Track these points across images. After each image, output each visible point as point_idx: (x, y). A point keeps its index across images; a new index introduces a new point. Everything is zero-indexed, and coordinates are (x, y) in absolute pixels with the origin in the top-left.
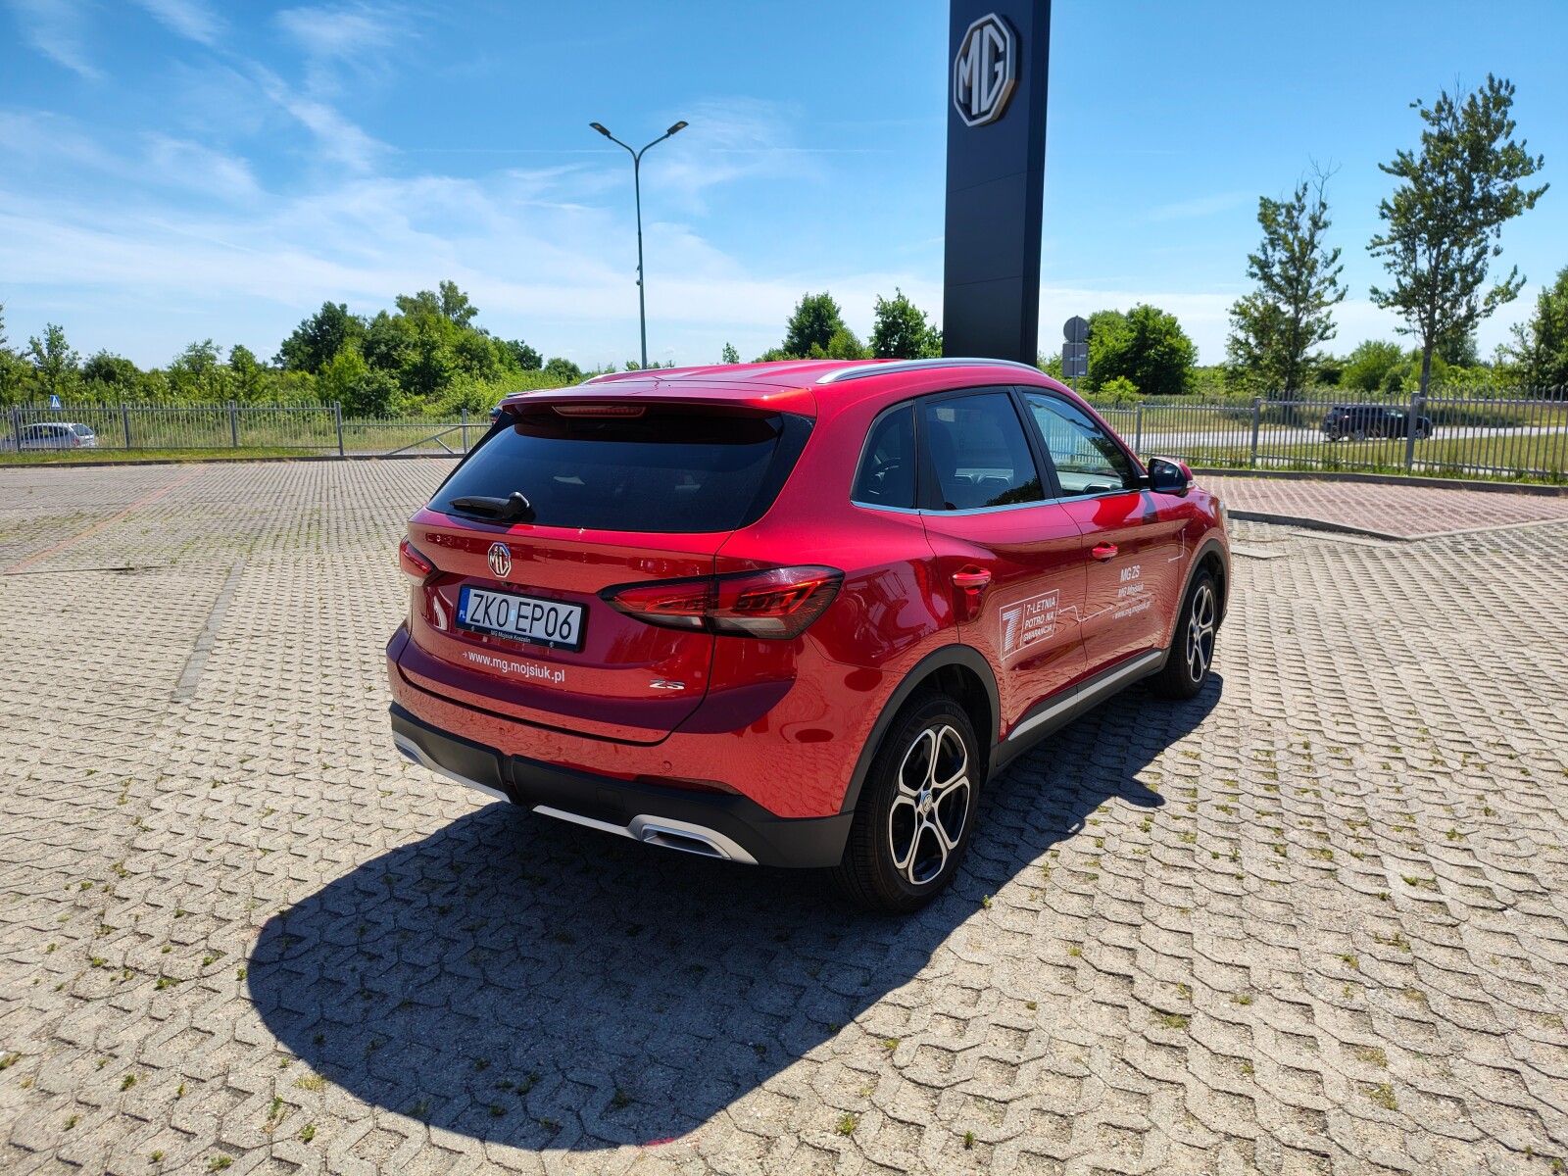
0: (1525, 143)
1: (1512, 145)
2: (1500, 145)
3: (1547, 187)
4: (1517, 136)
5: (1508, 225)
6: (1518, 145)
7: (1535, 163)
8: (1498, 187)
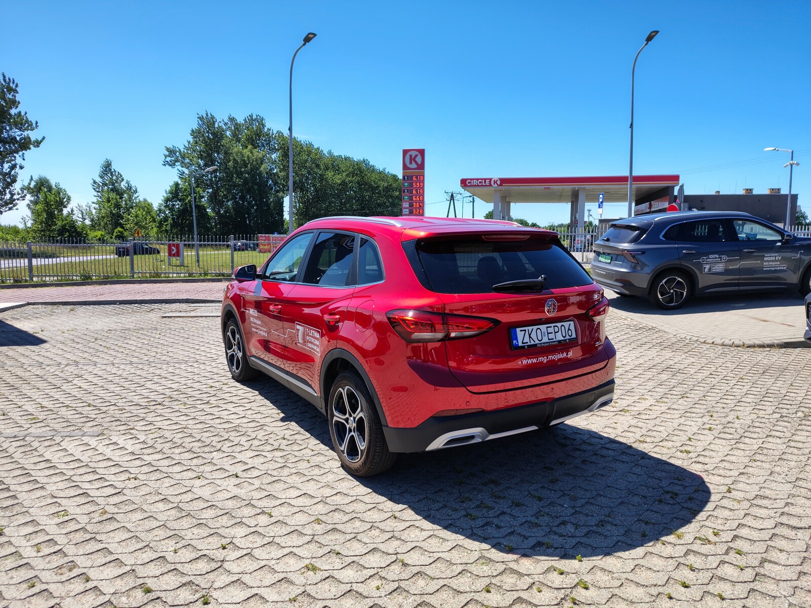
0: (26, 113)
1: (20, 113)
2: (13, 111)
3: (44, 138)
4: (21, 108)
5: (27, 153)
6: (23, 114)
7: (34, 125)
8: (17, 133)
